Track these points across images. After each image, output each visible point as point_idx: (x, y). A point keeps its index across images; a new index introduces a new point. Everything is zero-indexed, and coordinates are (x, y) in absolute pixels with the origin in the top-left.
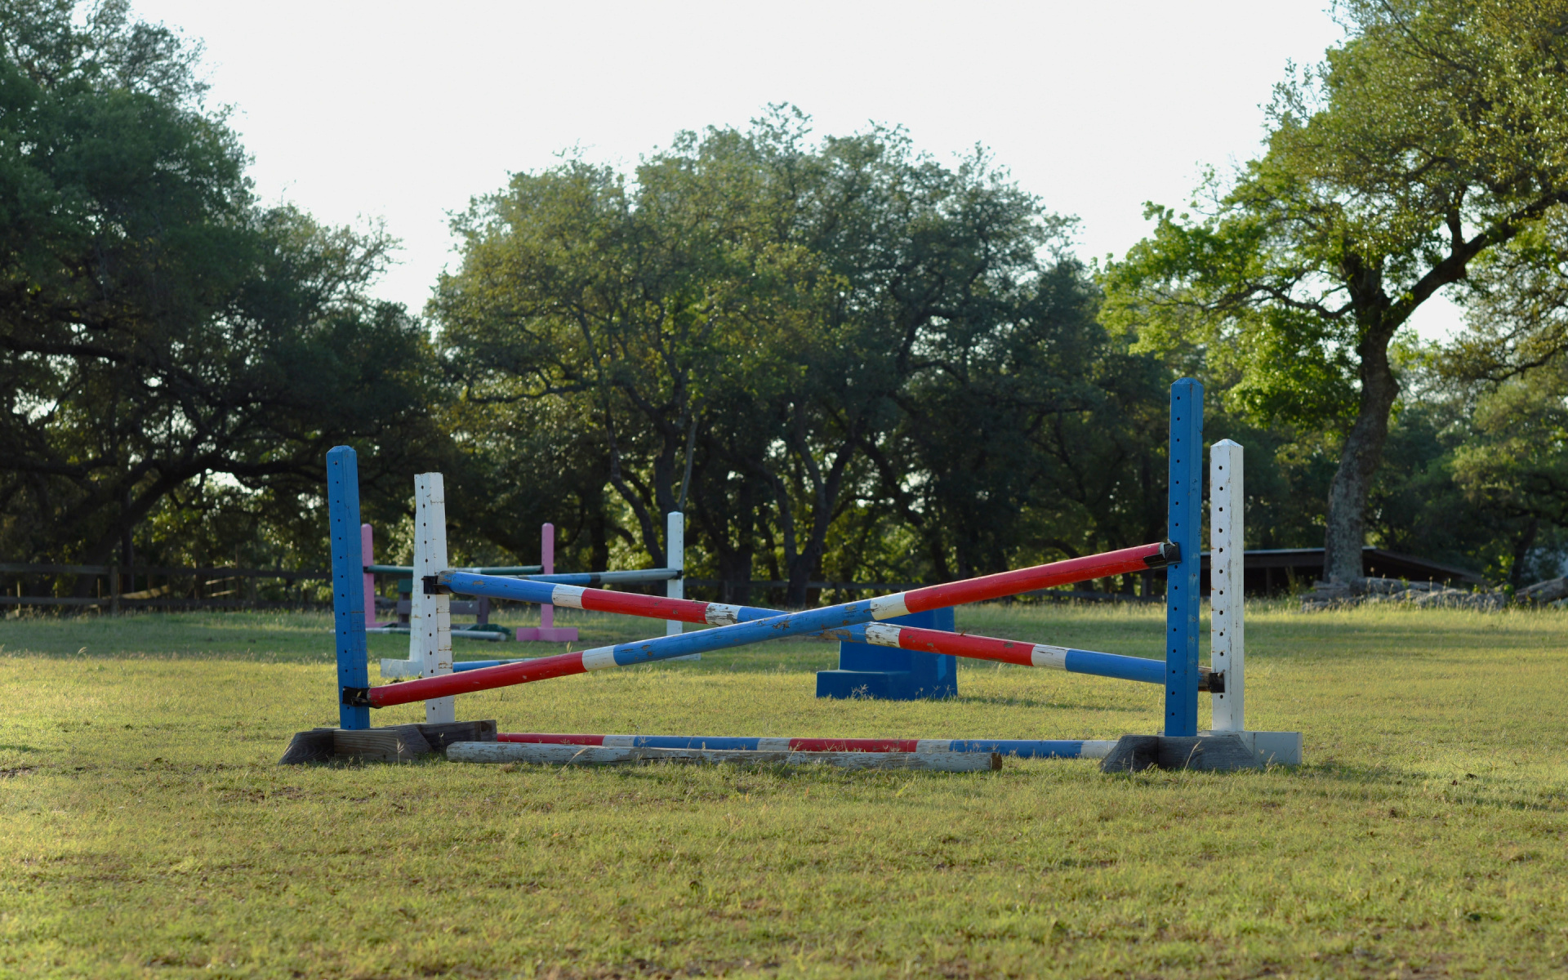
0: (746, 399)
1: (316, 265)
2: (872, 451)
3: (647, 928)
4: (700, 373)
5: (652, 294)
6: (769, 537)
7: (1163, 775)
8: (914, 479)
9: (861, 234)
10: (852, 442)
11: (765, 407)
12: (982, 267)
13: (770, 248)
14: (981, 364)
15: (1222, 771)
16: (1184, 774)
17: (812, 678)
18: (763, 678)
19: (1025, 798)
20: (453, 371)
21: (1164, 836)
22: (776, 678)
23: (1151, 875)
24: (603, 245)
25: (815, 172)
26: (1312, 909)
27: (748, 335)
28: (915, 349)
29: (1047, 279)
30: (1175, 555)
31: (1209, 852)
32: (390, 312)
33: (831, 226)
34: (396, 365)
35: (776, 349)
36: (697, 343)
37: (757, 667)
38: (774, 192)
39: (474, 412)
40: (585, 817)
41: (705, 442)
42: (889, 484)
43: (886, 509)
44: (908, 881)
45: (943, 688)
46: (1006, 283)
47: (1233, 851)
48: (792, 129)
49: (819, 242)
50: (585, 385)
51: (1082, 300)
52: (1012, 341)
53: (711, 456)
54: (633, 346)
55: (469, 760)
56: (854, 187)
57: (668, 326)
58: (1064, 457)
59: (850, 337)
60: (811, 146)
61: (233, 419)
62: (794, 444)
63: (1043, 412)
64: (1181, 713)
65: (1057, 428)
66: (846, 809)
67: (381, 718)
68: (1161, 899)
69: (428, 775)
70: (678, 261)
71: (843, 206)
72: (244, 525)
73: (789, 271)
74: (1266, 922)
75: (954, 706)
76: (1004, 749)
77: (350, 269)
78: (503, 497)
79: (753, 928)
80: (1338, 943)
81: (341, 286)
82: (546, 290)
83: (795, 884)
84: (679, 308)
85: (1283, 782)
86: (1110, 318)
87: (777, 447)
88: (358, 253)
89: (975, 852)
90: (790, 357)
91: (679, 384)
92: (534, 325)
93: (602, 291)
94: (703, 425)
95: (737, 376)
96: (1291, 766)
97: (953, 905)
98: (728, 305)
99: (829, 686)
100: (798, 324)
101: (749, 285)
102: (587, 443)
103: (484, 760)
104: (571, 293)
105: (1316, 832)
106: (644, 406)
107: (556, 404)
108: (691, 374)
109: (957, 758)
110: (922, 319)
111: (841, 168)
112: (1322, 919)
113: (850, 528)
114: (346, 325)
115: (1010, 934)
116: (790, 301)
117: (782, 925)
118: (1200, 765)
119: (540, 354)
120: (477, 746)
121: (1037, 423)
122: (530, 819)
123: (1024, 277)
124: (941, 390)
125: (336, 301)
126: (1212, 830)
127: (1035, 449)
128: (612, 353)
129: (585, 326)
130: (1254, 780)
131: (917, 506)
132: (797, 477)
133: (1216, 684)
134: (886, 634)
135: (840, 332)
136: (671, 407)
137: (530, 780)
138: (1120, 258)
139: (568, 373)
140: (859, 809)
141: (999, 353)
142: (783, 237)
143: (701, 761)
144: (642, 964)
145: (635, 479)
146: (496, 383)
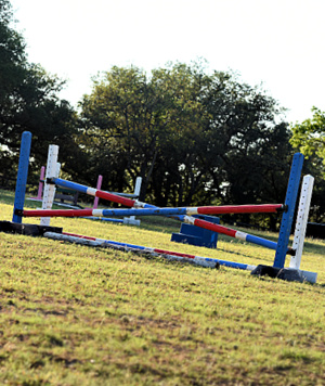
0: (174, 149)
1: (44, 84)
2: (212, 173)
3: (83, 291)
4: (160, 138)
5: (149, 110)
6: (175, 195)
7: (270, 278)
8: (225, 184)
9: (220, 102)
10: (206, 169)
11: (179, 152)
12: (257, 120)
13: (189, 102)
14: (251, 151)
15: (289, 280)
16: (276, 279)
17: (170, 235)
18: (157, 233)
19: (221, 277)
20: (82, 125)
21: (262, 294)
22: (161, 234)
23: (251, 303)
24: (137, 93)
25: (208, 81)
26: (299, 322)
27: (178, 129)
28: (231, 142)
29: (277, 127)
30: (286, 209)
31: (274, 301)
32: (65, 102)
33: (210, 99)
34: (63, 120)
35: (186, 134)
36: (161, 128)
37: (156, 230)
38: (194, 85)
39: (87, 139)
40: (79, 259)
41: (158, 160)
42: (216, 185)
43: (214, 192)
44: (172, 292)
45: (212, 245)
46: (263, 126)
47: (281, 302)
48: (203, 65)
49: (206, 102)
50: (124, 136)
51: (287, 135)
52: (262, 145)
53: (159, 166)
54: (140, 126)
55: (49, 238)
56: (220, 88)
57: (153, 122)
58: (273, 184)
59: (210, 134)
60: (208, 72)
61: (10, 128)
62: (188, 167)
63: (269, 169)
64: (280, 260)
65: (272, 176)
66: (163, 270)
67: (26, 221)
68: (252, 310)
69: (35, 240)
70: (159, 100)
71: (216, 92)
72: (8, 163)
73: (194, 110)
74: (284, 323)
75: (214, 250)
76: (222, 263)
77: (55, 87)
78: (92, 168)
79: (116, 297)
80: (303, 332)
81: (52, 92)
82: (116, 104)
83: (136, 287)
84: (156, 116)
85: (307, 287)
86: (293, 142)
87: (182, 167)
88: (58, 82)
89: (199, 289)
90: (190, 137)
91: (153, 140)
92: (110, 114)
93: (134, 107)
94: (158, 155)
95: (172, 141)
96: (312, 283)
97: (184, 301)
98: (173, 118)
99: (175, 238)
100: (194, 128)
101: (181, 113)
102: (122, 155)
103: (54, 239)
104: (124, 106)
105: (311, 302)
106: (141, 146)
107: (113, 140)
108: (157, 138)
109: (206, 263)
110: (235, 133)
111: (217, 81)
112: (301, 325)
113: (201, 196)
114: (51, 104)
115: (199, 312)
116: (193, 120)
117: (127, 297)
118: (282, 277)
119: (111, 124)
120: (54, 234)
121: (266, 173)
122: (61, 256)
123: (270, 125)
124: (237, 157)
125: (48, 97)
126: (278, 296)
127: (265, 181)
128: (134, 127)
129: (127, 117)
130: (299, 284)
131: (224, 193)
132: (187, 177)
133: (293, 253)
134: (190, 220)
135: (207, 133)
136: (149, 147)
137: (67, 246)
138: (300, 123)
139: (119, 131)
140: (167, 271)
141: (257, 148)
142: (194, 99)
143: (123, 250)
144: (77, 300)
145: (135, 169)
146: (96, 131)
